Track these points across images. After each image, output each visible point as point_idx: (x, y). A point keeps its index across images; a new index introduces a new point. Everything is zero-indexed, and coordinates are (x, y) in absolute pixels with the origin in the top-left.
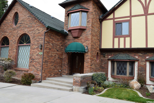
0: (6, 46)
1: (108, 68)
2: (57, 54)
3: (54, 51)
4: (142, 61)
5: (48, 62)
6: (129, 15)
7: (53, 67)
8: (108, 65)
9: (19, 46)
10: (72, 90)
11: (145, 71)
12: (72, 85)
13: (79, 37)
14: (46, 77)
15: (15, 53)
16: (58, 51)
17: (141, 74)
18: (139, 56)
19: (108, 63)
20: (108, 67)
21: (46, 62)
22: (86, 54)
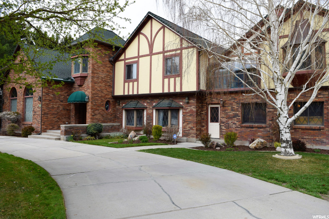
0: (15, 98)
1: (122, 118)
2: (61, 105)
3: (57, 102)
4: (150, 109)
5: (48, 114)
6: (137, 55)
7: (56, 119)
8: (122, 115)
9: (25, 98)
10: (59, 139)
11: (152, 120)
12: (60, 135)
13: (82, 85)
14: (46, 129)
15: (22, 106)
16: (62, 101)
17: (149, 123)
18: (147, 103)
19: (122, 113)
20: (122, 116)
21: (45, 114)
22: (88, 104)
